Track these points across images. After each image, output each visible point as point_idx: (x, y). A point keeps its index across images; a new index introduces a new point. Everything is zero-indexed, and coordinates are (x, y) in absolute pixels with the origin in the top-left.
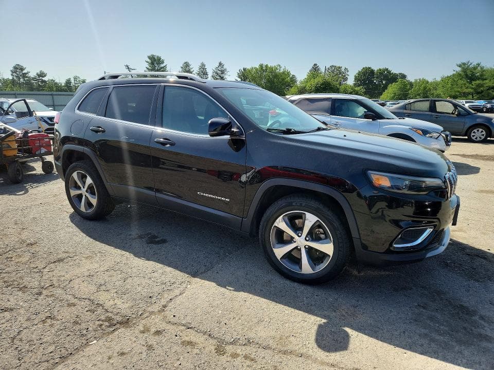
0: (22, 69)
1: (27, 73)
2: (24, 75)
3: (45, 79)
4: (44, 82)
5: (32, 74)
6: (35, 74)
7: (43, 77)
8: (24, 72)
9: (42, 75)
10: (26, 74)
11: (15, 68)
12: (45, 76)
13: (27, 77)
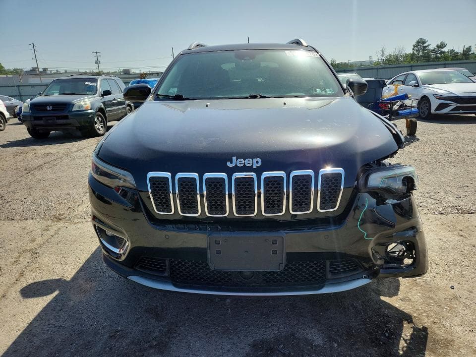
0: (424, 43)
1: (428, 46)
2: (424, 48)
3: (445, 50)
4: (444, 52)
5: (432, 47)
6: (435, 46)
7: (442, 48)
8: (425, 45)
9: (442, 46)
10: (426, 47)
11: (418, 42)
12: (445, 47)
13: (427, 50)
